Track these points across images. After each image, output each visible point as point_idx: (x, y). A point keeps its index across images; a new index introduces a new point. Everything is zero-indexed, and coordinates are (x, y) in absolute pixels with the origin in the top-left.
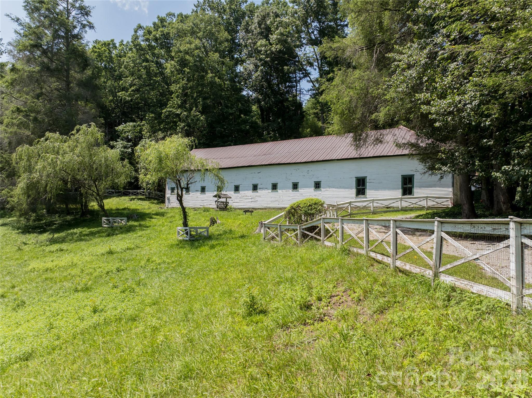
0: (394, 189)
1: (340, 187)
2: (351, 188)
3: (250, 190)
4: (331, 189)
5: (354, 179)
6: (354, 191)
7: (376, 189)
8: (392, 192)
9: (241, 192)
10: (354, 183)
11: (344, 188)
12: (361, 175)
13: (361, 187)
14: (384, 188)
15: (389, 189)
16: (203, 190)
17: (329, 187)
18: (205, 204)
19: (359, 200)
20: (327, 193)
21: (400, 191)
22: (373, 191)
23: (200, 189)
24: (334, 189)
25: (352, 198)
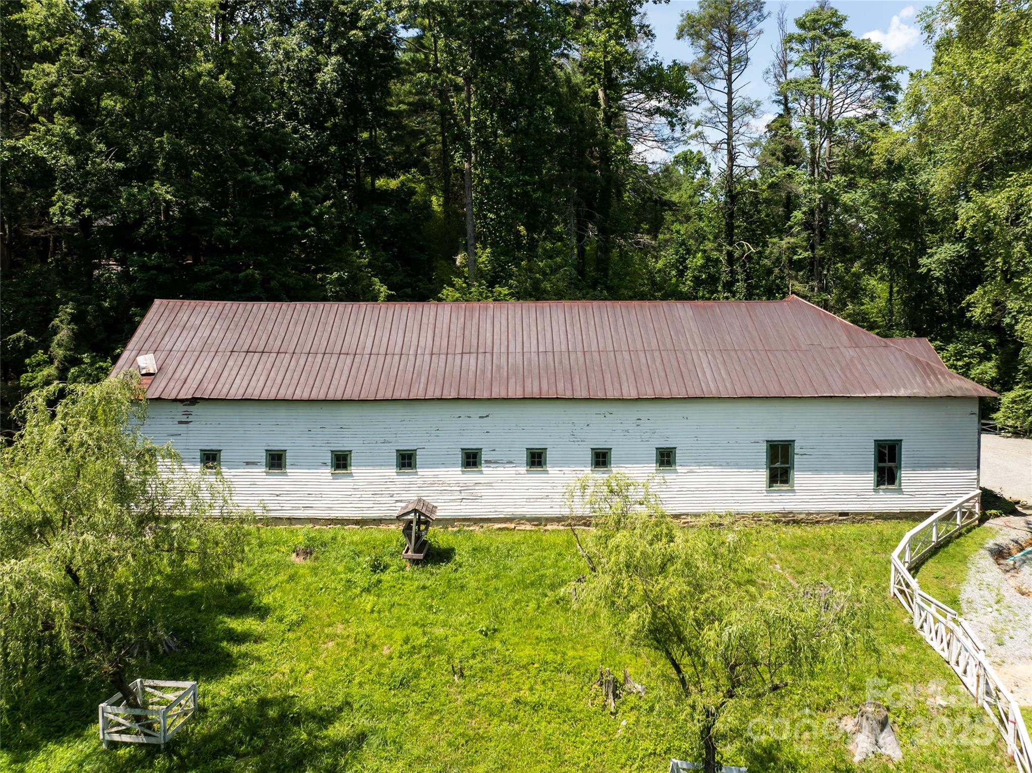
0: (858, 470)
1: (728, 465)
2: (756, 467)
3: (454, 465)
4: (703, 469)
5: (764, 447)
6: (763, 475)
7: (817, 470)
8: (851, 476)
9: (421, 471)
10: (762, 456)
11: (737, 465)
12: (779, 436)
13: (778, 465)
14: (836, 469)
15: (847, 470)
16: (276, 461)
17: (699, 464)
18: (287, 506)
19: (775, 496)
20: (691, 478)
21: (871, 477)
22: (809, 475)
23: (263, 458)
24: (711, 469)
25: (759, 492)
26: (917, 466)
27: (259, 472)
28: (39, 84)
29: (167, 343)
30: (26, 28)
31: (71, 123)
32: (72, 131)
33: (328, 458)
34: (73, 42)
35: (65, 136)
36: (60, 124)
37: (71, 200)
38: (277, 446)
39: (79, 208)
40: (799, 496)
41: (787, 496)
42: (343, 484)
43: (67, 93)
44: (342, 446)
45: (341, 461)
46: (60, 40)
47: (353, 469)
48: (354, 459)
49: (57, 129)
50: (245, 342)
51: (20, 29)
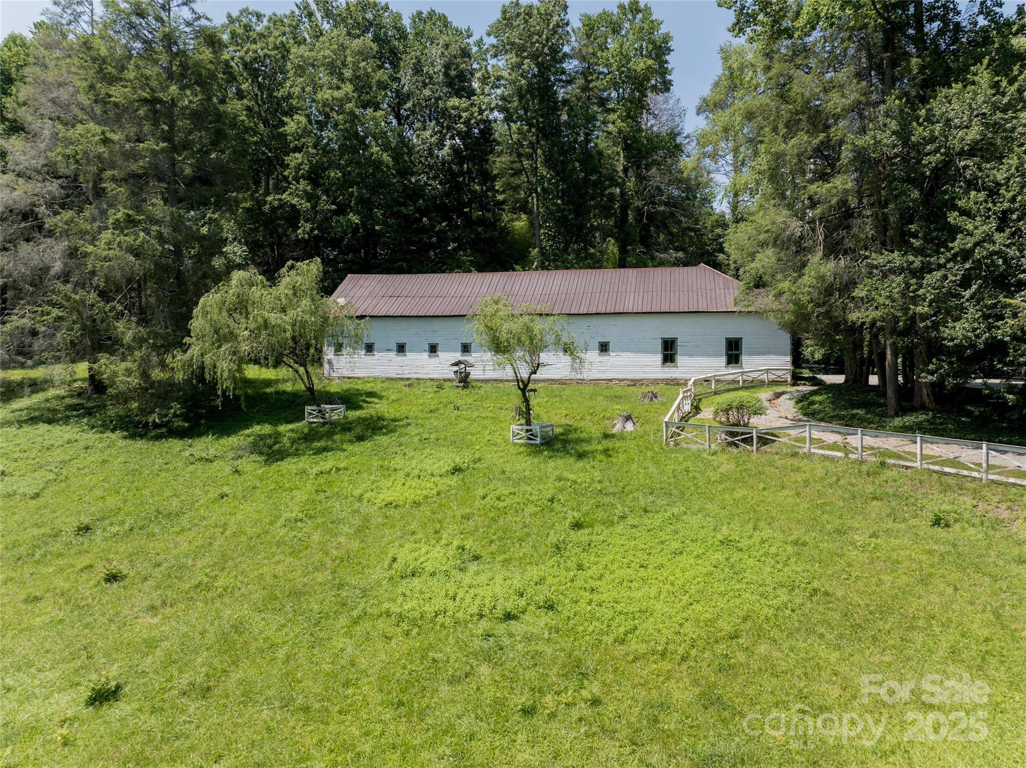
0: (716, 355)
1: (639, 351)
2: (655, 353)
4: (625, 354)
5: (660, 341)
6: (659, 358)
7: (691, 355)
8: (712, 359)
9: (473, 355)
10: (659, 347)
11: (645, 352)
12: (669, 335)
13: (668, 352)
14: (702, 355)
15: (709, 355)
16: (401, 348)
17: (623, 351)
18: (406, 372)
19: (666, 369)
20: (617, 358)
21: (724, 359)
22: (686, 358)
23: (395, 347)
24: (629, 354)
25: (657, 367)
26: (751, 354)
27: (393, 355)
28: (292, 164)
29: (352, 293)
30: (287, 135)
31: (308, 184)
32: (309, 188)
33: (427, 347)
34: (310, 141)
35: (305, 191)
36: (303, 185)
37: (308, 226)
38: (401, 341)
39: (312, 230)
40: (680, 369)
41: (673, 370)
42: (434, 361)
43: (307, 168)
44: (434, 341)
45: (433, 349)
46: (303, 140)
47: (439, 353)
48: (439, 347)
49: (301, 187)
50: (390, 292)
51: (284, 136)
